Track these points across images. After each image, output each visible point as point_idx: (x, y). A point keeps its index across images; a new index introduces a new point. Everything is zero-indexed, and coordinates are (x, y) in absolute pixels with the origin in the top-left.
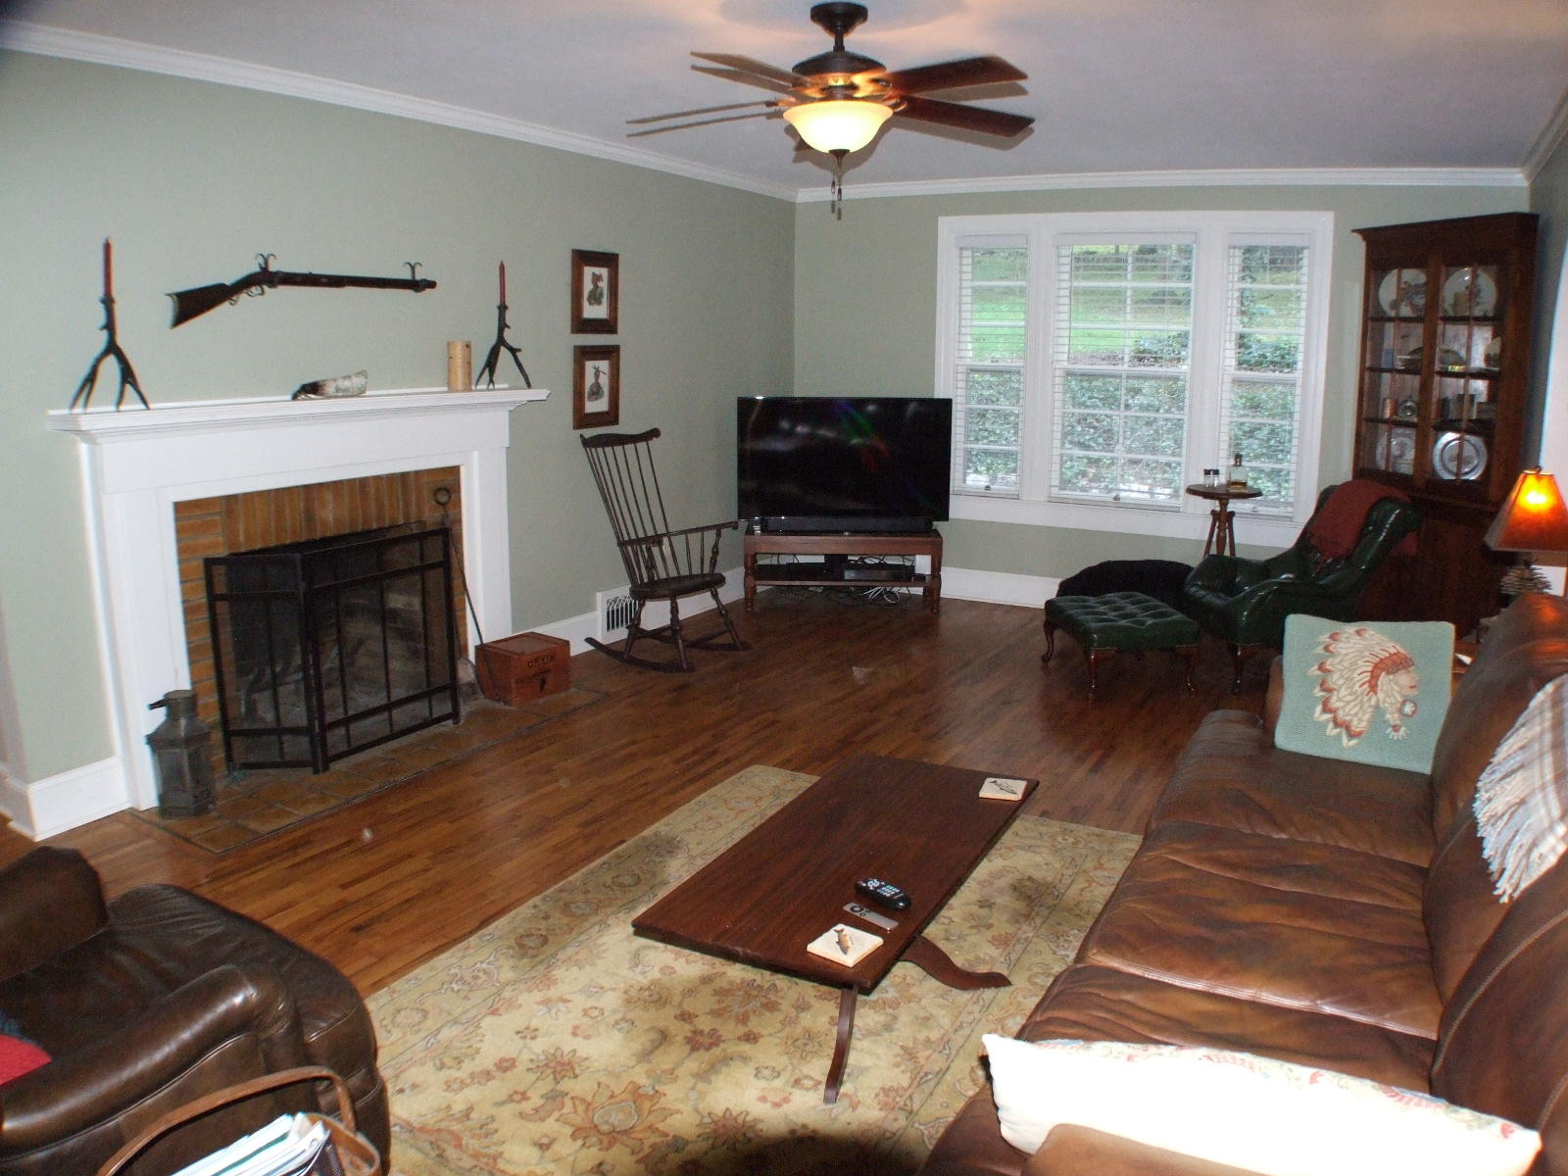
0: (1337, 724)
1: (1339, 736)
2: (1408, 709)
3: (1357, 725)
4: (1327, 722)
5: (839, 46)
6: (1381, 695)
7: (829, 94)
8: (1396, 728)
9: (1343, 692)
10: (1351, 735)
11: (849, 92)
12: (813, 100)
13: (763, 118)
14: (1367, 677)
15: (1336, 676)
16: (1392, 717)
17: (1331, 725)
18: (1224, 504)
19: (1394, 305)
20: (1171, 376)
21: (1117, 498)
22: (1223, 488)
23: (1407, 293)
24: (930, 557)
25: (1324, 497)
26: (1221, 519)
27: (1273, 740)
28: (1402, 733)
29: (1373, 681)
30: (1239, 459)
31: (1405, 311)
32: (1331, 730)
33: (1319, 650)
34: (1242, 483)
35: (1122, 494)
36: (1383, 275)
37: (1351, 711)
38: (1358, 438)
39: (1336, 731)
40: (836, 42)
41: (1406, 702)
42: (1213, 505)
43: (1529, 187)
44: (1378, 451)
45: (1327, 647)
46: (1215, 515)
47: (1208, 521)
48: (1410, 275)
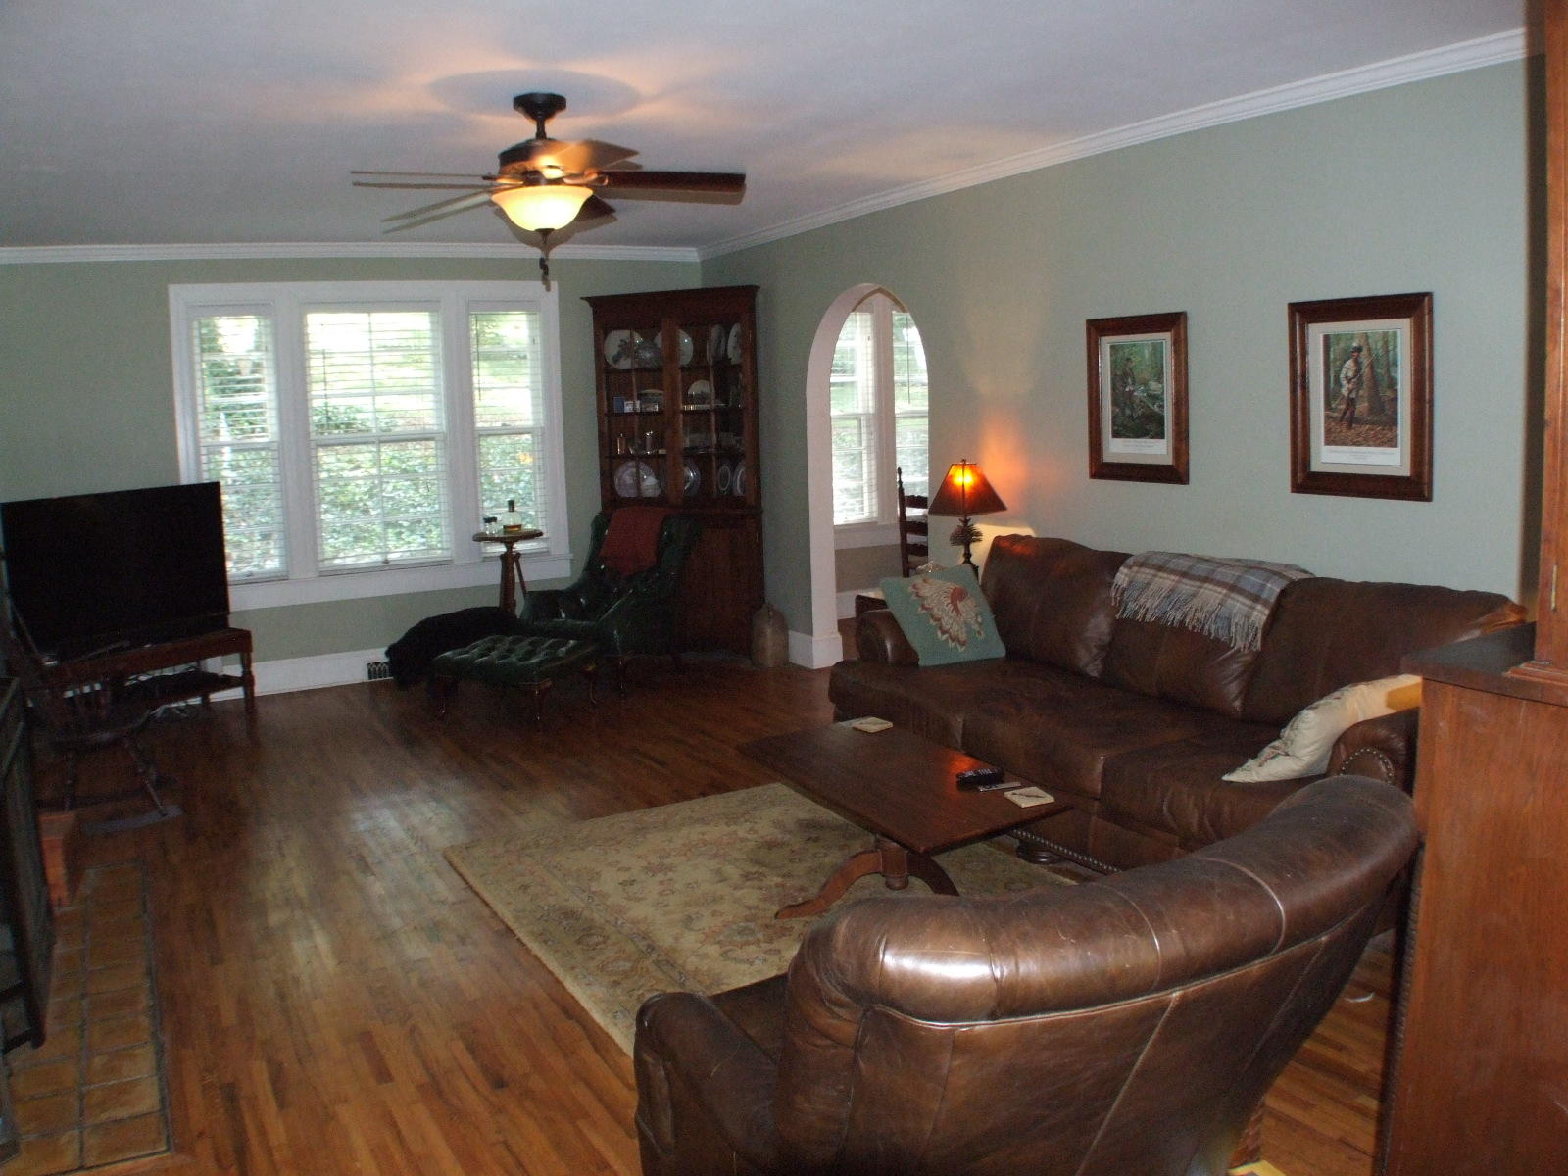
0: (953, 640)
1: (955, 646)
2: (980, 620)
3: (963, 637)
4: (947, 639)
5: (541, 134)
6: (964, 615)
8: (979, 633)
9: (946, 619)
10: (963, 644)
14: (950, 607)
15: (935, 609)
16: (976, 627)
17: (950, 641)
18: (509, 547)
19: (616, 359)
20: (423, 437)
21: (386, 562)
22: (505, 533)
23: (626, 349)
24: (236, 656)
25: (600, 526)
26: (509, 560)
27: (915, 664)
28: (983, 635)
29: (956, 608)
30: (511, 504)
31: (625, 364)
32: (951, 644)
33: (914, 597)
34: (519, 526)
35: (391, 556)
36: (606, 335)
37: (955, 629)
38: (602, 473)
39: (953, 644)
40: (538, 129)
41: (977, 616)
42: (501, 549)
43: (702, 262)
44: (617, 482)
45: (917, 595)
46: (504, 557)
47: (499, 563)
48: (625, 334)
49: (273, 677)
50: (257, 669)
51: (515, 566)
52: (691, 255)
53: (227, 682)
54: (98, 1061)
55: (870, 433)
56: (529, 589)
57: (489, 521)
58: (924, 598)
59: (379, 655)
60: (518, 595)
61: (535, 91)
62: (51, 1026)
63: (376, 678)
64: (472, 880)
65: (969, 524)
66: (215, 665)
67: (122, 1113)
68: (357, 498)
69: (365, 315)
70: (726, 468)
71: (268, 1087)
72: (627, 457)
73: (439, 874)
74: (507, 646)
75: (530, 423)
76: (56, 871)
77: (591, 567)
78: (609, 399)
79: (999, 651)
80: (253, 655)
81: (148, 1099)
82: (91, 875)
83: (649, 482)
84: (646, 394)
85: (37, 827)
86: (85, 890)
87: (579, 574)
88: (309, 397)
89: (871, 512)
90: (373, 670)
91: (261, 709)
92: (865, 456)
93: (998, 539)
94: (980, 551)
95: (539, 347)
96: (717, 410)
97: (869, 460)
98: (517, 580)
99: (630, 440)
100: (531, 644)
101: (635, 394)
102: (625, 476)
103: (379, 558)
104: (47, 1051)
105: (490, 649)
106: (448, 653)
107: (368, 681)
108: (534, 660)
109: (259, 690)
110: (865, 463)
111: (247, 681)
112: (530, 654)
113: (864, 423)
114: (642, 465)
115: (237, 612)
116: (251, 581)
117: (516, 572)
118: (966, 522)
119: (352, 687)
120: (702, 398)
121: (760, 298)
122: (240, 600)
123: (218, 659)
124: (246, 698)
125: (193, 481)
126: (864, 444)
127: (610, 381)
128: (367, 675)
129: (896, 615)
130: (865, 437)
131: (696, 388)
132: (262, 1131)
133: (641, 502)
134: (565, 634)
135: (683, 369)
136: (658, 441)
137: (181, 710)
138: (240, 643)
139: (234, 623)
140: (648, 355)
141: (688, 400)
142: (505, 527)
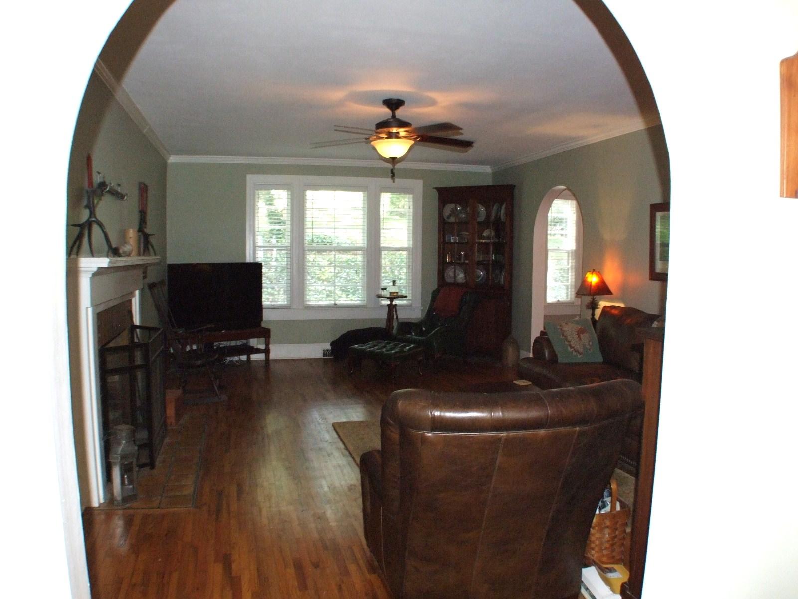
1: (576, 355)
2: (591, 343)
3: (581, 350)
4: (572, 351)
5: (393, 116)
6: (582, 341)
7: (390, 136)
8: (590, 350)
9: (573, 342)
10: (580, 354)
11: (397, 136)
12: (382, 138)
13: (364, 144)
14: (576, 337)
15: (569, 337)
16: (588, 347)
17: (574, 352)
18: (391, 302)
19: (448, 217)
20: (357, 249)
21: (335, 304)
22: (390, 295)
23: (454, 212)
24: (263, 340)
25: (435, 294)
26: (391, 308)
27: (556, 362)
28: (591, 351)
29: (579, 337)
30: (394, 282)
31: (452, 219)
32: (574, 354)
33: (559, 331)
34: (397, 293)
35: (337, 302)
36: (444, 206)
37: (578, 347)
38: (439, 270)
39: (575, 353)
40: (392, 114)
41: (589, 342)
42: (388, 303)
43: (492, 173)
44: (446, 275)
45: (561, 330)
46: (388, 306)
47: (386, 310)
48: (453, 205)
49: (278, 352)
50: (271, 347)
51: (394, 310)
52: (488, 169)
53: (258, 351)
54: (172, 477)
55: (572, 259)
56: (400, 321)
57: (384, 289)
58: (564, 331)
59: (328, 347)
60: (395, 325)
61: (391, 98)
62: (158, 463)
63: (326, 357)
64: (341, 435)
65: (595, 300)
66: (254, 343)
67: (177, 494)
68: (330, 277)
69: (333, 191)
70: (497, 271)
71: (235, 494)
72: (451, 263)
73: (328, 432)
74: (383, 345)
75: (406, 245)
76: (171, 411)
77: (429, 313)
78: (444, 235)
79: (600, 359)
80: (271, 340)
81: (189, 491)
82: (186, 418)
83: (461, 276)
84: (461, 234)
85: (164, 394)
86: (182, 422)
87: (424, 316)
88: (305, 227)
89: (571, 298)
90: (325, 353)
91: (272, 365)
92: (570, 271)
93: (605, 307)
94: (598, 313)
95: (412, 210)
96: (494, 243)
97: (571, 272)
98: (395, 317)
99: (452, 256)
100: (394, 345)
101: (456, 234)
102: (450, 272)
103: (333, 303)
104: (155, 472)
105: (375, 346)
106: (356, 346)
107: (322, 357)
108: (393, 352)
109: (273, 356)
110: (570, 274)
111: (267, 352)
112: (392, 349)
113: (570, 254)
114: (458, 267)
115: (266, 321)
116: (273, 308)
117: (394, 313)
118: (593, 299)
119: (316, 360)
120: (488, 238)
121: (516, 191)
122: (267, 316)
123: (255, 340)
124: (266, 360)
125: (252, 261)
126: (570, 264)
127: (444, 227)
128: (322, 355)
129: (550, 338)
130: (570, 261)
131: (486, 233)
132: (228, 506)
133: (456, 284)
134: (409, 342)
135: (479, 223)
136: (466, 257)
137: (237, 362)
138: (265, 334)
139: (263, 325)
140: (463, 216)
141: (482, 238)
142: (390, 293)
